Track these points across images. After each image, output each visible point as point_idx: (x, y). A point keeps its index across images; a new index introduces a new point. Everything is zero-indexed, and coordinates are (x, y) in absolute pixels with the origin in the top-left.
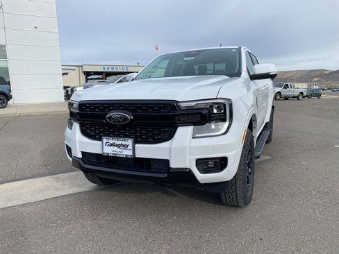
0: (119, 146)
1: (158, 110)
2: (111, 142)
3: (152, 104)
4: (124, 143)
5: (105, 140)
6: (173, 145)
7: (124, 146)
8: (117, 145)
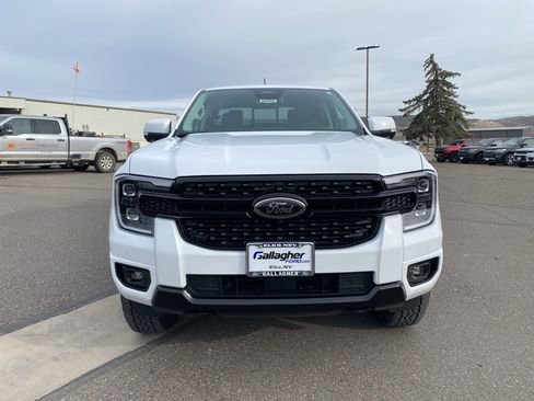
0: (284, 257)
1: (349, 190)
2: (267, 251)
3: (339, 181)
4: (294, 251)
5: (253, 249)
6: (384, 247)
7: (293, 256)
8: (279, 256)
